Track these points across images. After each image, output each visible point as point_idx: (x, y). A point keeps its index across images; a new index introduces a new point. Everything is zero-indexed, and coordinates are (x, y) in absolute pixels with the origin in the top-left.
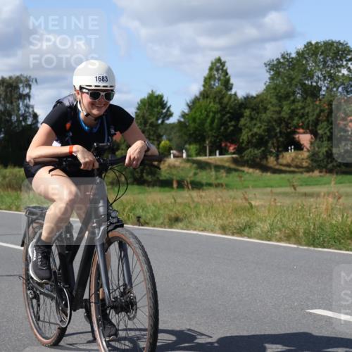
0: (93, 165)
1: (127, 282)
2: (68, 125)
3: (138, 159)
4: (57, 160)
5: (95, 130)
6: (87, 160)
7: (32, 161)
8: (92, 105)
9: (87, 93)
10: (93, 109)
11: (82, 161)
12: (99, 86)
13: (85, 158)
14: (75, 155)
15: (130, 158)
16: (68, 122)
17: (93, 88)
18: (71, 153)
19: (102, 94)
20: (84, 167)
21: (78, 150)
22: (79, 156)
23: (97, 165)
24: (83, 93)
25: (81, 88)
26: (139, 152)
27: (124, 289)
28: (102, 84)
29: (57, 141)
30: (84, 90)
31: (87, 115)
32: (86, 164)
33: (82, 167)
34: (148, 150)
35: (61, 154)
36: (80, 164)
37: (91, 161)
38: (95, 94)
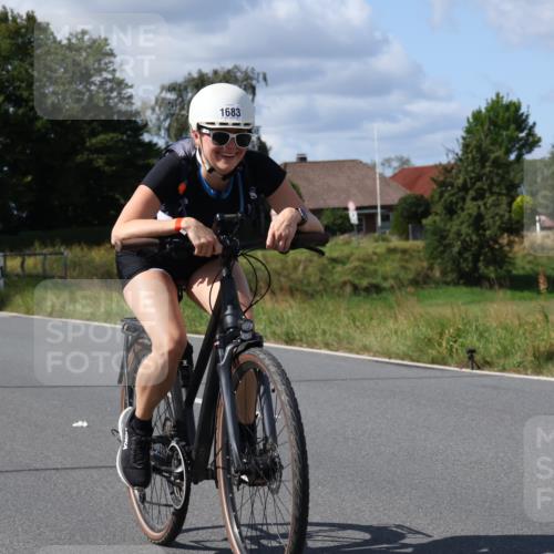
0: (214, 249)
1: (268, 434)
2: (182, 187)
3: (286, 238)
4: (157, 241)
5: (225, 196)
6: (203, 240)
7: (119, 243)
8: (217, 154)
9: (209, 135)
10: (218, 160)
11: (195, 242)
12: (226, 124)
13: (199, 238)
14: (184, 233)
15: (274, 236)
16: (181, 182)
17: (217, 126)
18: (178, 229)
19: (234, 136)
20: (200, 252)
21: (189, 226)
22: (191, 236)
23: (219, 249)
24: (202, 134)
25: (200, 127)
26: (288, 226)
27: (264, 445)
28: (230, 121)
29: (164, 212)
30: (204, 131)
31: (211, 170)
32: (201, 246)
33: (196, 252)
34: (302, 222)
35: (164, 232)
36: (193, 248)
37: (209, 242)
38: (220, 136)
